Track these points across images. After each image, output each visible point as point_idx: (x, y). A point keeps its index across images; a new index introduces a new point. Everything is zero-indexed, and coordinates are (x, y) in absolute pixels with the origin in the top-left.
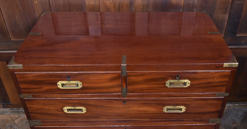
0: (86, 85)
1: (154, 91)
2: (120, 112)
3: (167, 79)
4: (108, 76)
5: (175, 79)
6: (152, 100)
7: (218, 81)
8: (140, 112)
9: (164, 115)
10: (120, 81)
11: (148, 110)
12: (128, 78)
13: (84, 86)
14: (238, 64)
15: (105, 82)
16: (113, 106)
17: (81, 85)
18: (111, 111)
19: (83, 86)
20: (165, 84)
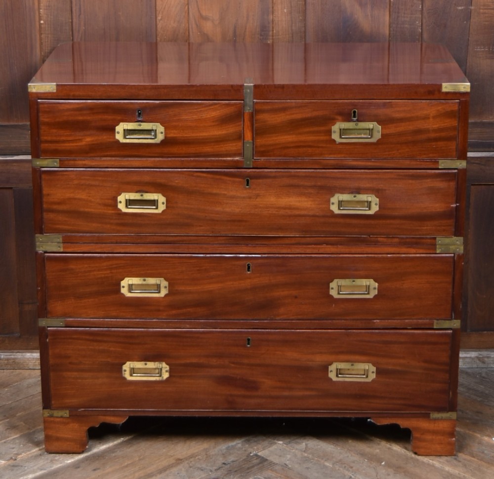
0: (173, 134)
1: (310, 150)
2: (237, 210)
3: (333, 121)
4: (218, 112)
5: (349, 120)
6: (306, 177)
7: (435, 126)
8: (282, 212)
9: (333, 220)
10: (239, 123)
11: (298, 204)
12: (257, 117)
13: (169, 136)
14: (469, 84)
15: (210, 126)
16: (223, 192)
17: (162, 133)
18: (219, 209)
19: (165, 137)
20: (329, 132)
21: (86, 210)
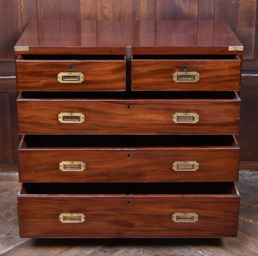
0: (88, 78)
1: (161, 86)
2: (123, 122)
3: (174, 71)
4: (113, 66)
5: (182, 71)
6: (160, 104)
7: (228, 74)
8: (147, 122)
9: (174, 126)
10: (124, 73)
11: (155, 118)
12: (133, 69)
13: (86, 79)
15: (108, 74)
16: (115, 112)
17: (82, 78)
18: (113, 121)
19: (84, 80)
20: (172, 77)
21: (42, 122)
